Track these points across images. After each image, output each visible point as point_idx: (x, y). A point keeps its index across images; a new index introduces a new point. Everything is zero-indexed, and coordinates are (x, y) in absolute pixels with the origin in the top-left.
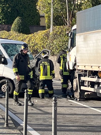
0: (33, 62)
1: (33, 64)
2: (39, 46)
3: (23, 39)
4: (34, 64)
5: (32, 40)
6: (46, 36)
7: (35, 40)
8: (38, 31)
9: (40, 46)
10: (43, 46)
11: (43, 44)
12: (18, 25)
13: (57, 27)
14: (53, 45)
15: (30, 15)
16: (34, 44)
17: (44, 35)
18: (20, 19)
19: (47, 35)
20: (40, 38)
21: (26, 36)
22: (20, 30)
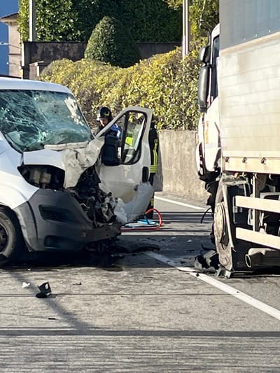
0: (89, 149)
1: (88, 157)
2: (151, 100)
3: (110, 81)
4: (92, 157)
5: (133, 82)
6: (170, 70)
7: (140, 83)
8: (151, 56)
9: (153, 102)
10: (162, 99)
11: (161, 93)
12: (105, 42)
13: (202, 41)
14: (187, 97)
15: (154, 15)
16: (138, 94)
17: (167, 66)
18: (109, 22)
19: (174, 66)
20: (155, 77)
21: (120, 71)
22: (110, 58)
